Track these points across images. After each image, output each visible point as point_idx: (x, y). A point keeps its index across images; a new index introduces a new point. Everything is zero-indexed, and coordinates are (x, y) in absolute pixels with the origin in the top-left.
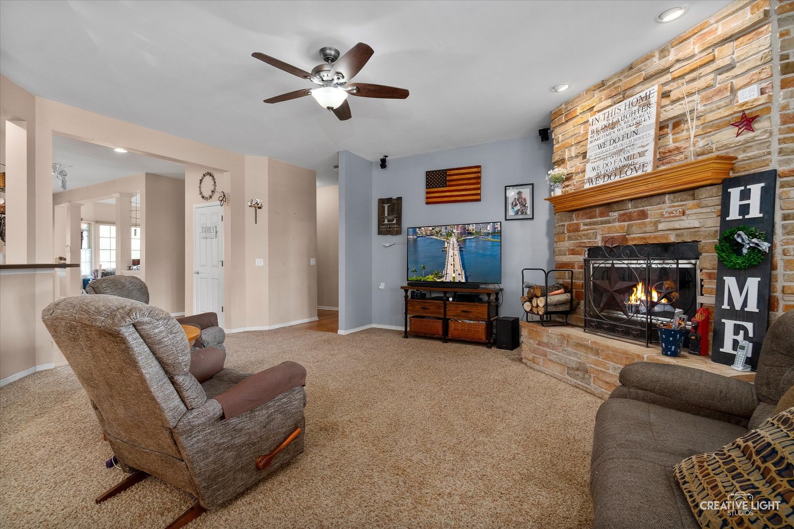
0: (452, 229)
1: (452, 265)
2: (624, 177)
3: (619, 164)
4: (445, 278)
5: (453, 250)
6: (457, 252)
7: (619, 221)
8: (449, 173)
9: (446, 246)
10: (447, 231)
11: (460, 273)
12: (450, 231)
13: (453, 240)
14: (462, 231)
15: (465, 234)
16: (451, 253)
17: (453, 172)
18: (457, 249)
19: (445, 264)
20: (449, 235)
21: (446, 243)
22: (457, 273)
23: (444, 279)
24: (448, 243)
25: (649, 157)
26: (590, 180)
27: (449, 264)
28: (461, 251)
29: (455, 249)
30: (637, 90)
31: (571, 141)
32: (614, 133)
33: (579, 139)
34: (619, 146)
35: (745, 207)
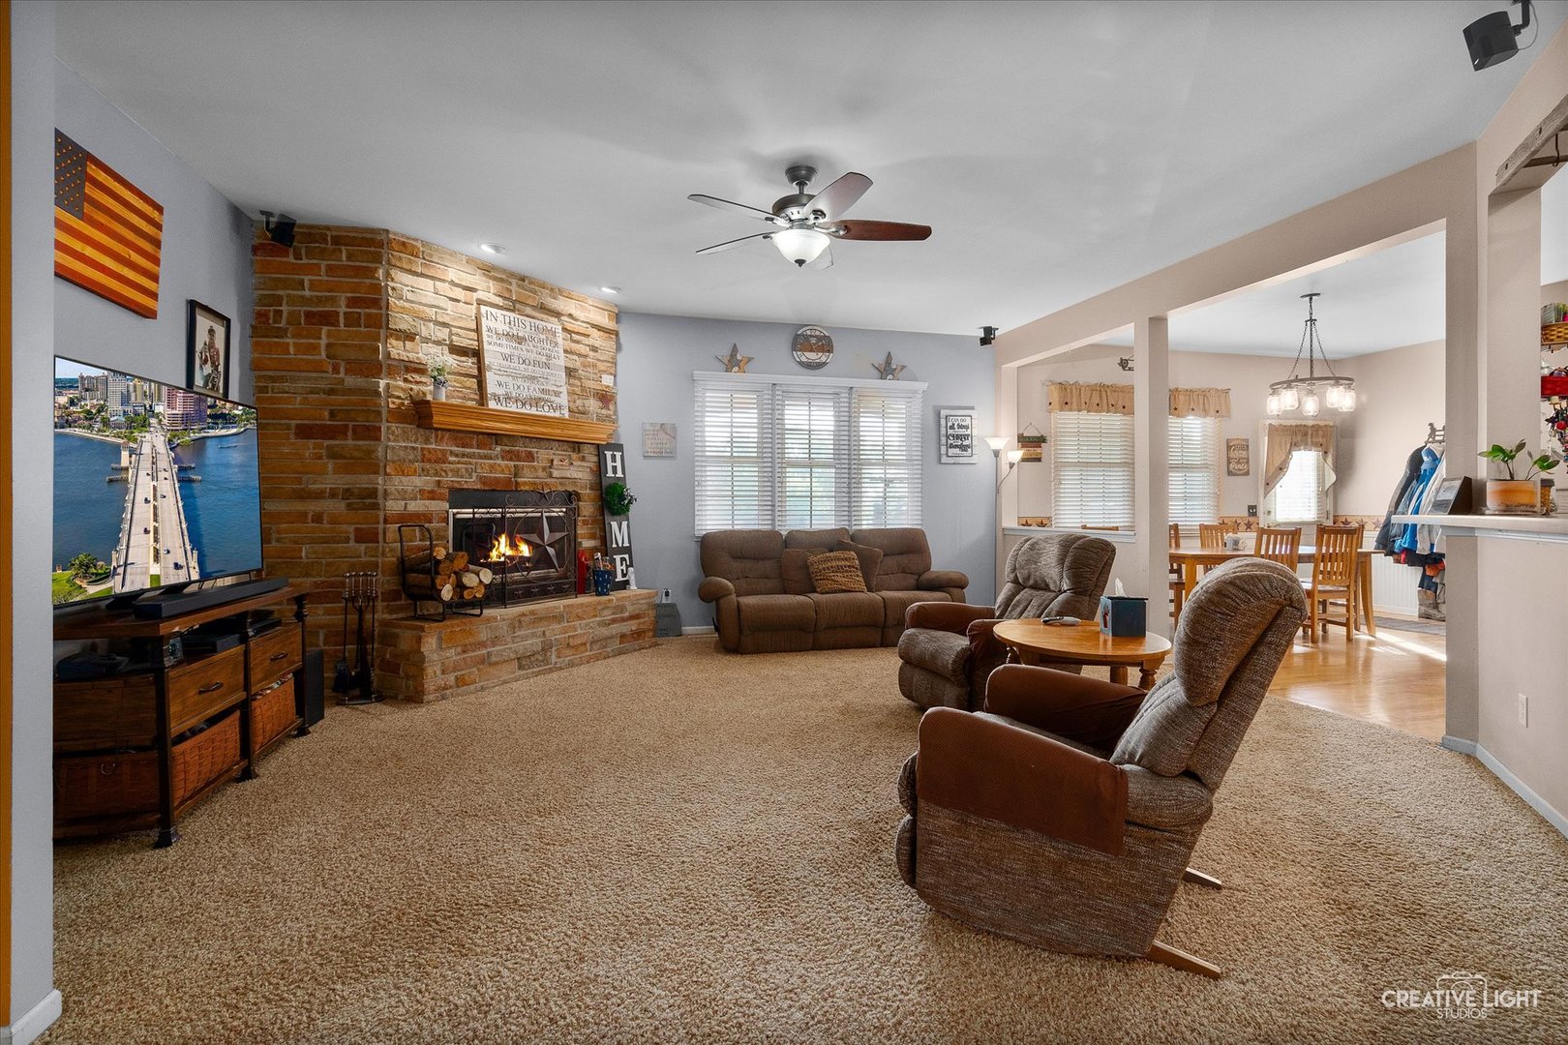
0: (147, 403)
1: (146, 531)
2: (541, 412)
3: (533, 394)
4: (119, 579)
5: (154, 477)
6: (168, 487)
7: (503, 459)
9: (125, 462)
10: (129, 409)
11: (182, 562)
12: (141, 410)
13: (154, 441)
14: (191, 409)
15: (201, 420)
16: (144, 487)
18: (167, 475)
19: (120, 530)
20: (138, 422)
21: (125, 454)
22: (170, 560)
23: (115, 586)
24: (132, 452)
25: (563, 401)
26: (497, 398)
27: (137, 530)
28: (185, 481)
29: (162, 475)
30: (529, 310)
31: (431, 312)
32: (523, 351)
33: (446, 319)
34: (530, 370)
35: (615, 469)
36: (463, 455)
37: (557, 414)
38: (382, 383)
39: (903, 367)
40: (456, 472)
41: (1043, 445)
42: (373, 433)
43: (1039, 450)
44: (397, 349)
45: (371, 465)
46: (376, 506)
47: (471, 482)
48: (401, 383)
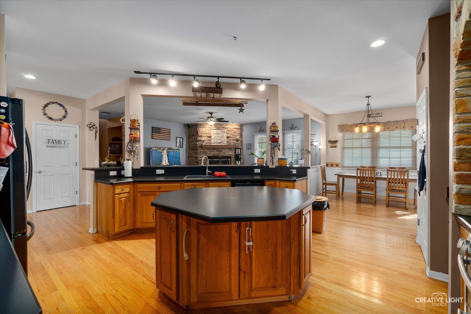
2: (221, 144)
3: (220, 142)
6: (166, 156)
7: (217, 152)
8: (161, 129)
9: (162, 154)
10: (163, 148)
13: (165, 151)
14: (168, 148)
17: (162, 129)
22: (167, 163)
25: (226, 142)
26: (213, 143)
27: (164, 161)
28: (168, 156)
30: (221, 129)
31: (205, 133)
32: (218, 136)
33: (207, 133)
34: (219, 138)
35: (238, 152)
36: (210, 151)
37: (224, 144)
38: (198, 143)
39: (296, 127)
40: (209, 154)
41: (337, 143)
42: (197, 149)
43: (335, 144)
44: (199, 138)
45: (197, 153)
46: (197, 159)
47: (211, 155)
48: (200, 143)
